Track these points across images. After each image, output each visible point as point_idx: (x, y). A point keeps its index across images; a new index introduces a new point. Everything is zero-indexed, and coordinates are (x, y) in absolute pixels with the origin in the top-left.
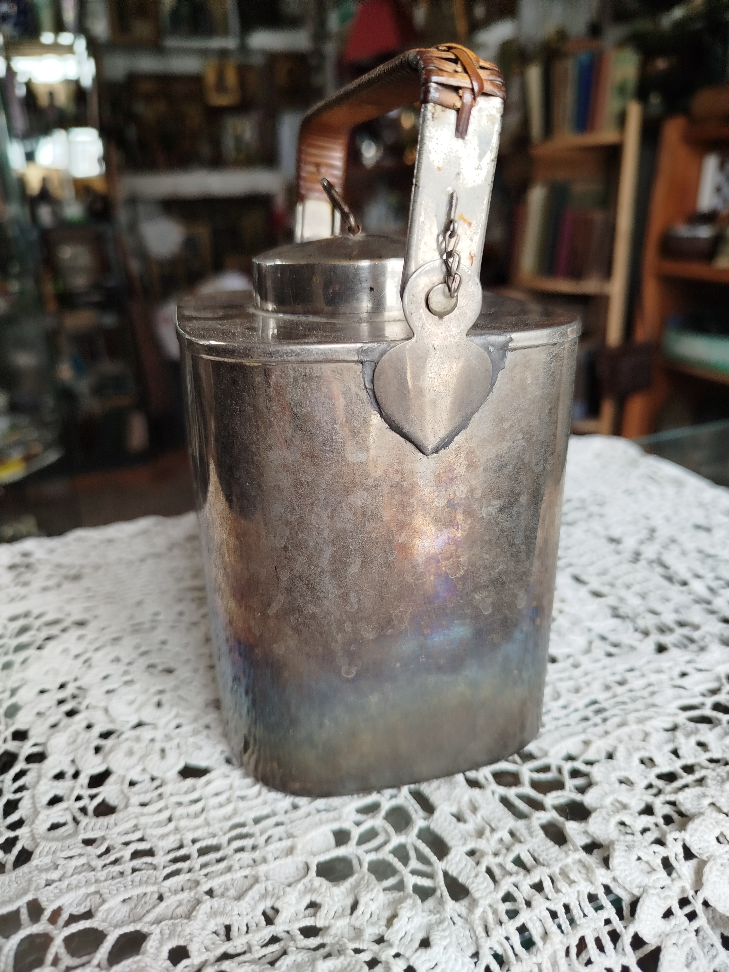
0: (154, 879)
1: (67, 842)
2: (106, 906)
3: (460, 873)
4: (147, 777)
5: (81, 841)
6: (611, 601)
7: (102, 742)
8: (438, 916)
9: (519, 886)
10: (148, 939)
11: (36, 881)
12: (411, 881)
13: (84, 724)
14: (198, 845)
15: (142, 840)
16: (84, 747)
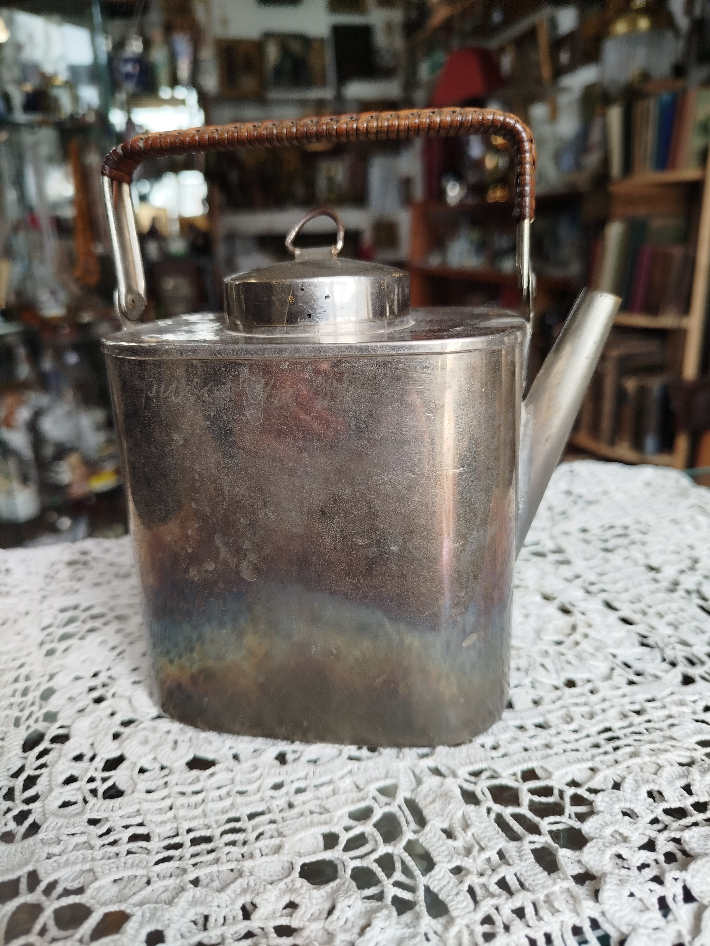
0: (145, 863)
1: (72, 820)
2: (96, 884)
3: (441, 889)
4: (158, 766)
5: (86, 821)
6: (641, 628)
7: (122, 729)
8: (412, 930)
9: (500, 908)
10: (130, 920)
11: (38, 853)
12: (391, 891)
13: (109, 711)
14: (192, 835)
15: (141, 825)
16: (103, 732)
